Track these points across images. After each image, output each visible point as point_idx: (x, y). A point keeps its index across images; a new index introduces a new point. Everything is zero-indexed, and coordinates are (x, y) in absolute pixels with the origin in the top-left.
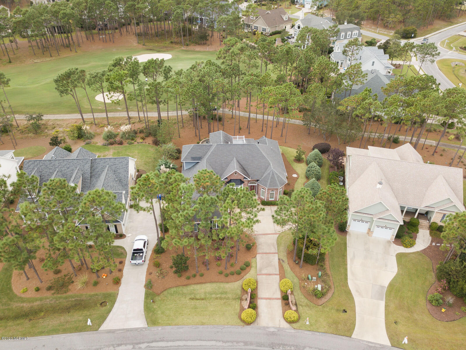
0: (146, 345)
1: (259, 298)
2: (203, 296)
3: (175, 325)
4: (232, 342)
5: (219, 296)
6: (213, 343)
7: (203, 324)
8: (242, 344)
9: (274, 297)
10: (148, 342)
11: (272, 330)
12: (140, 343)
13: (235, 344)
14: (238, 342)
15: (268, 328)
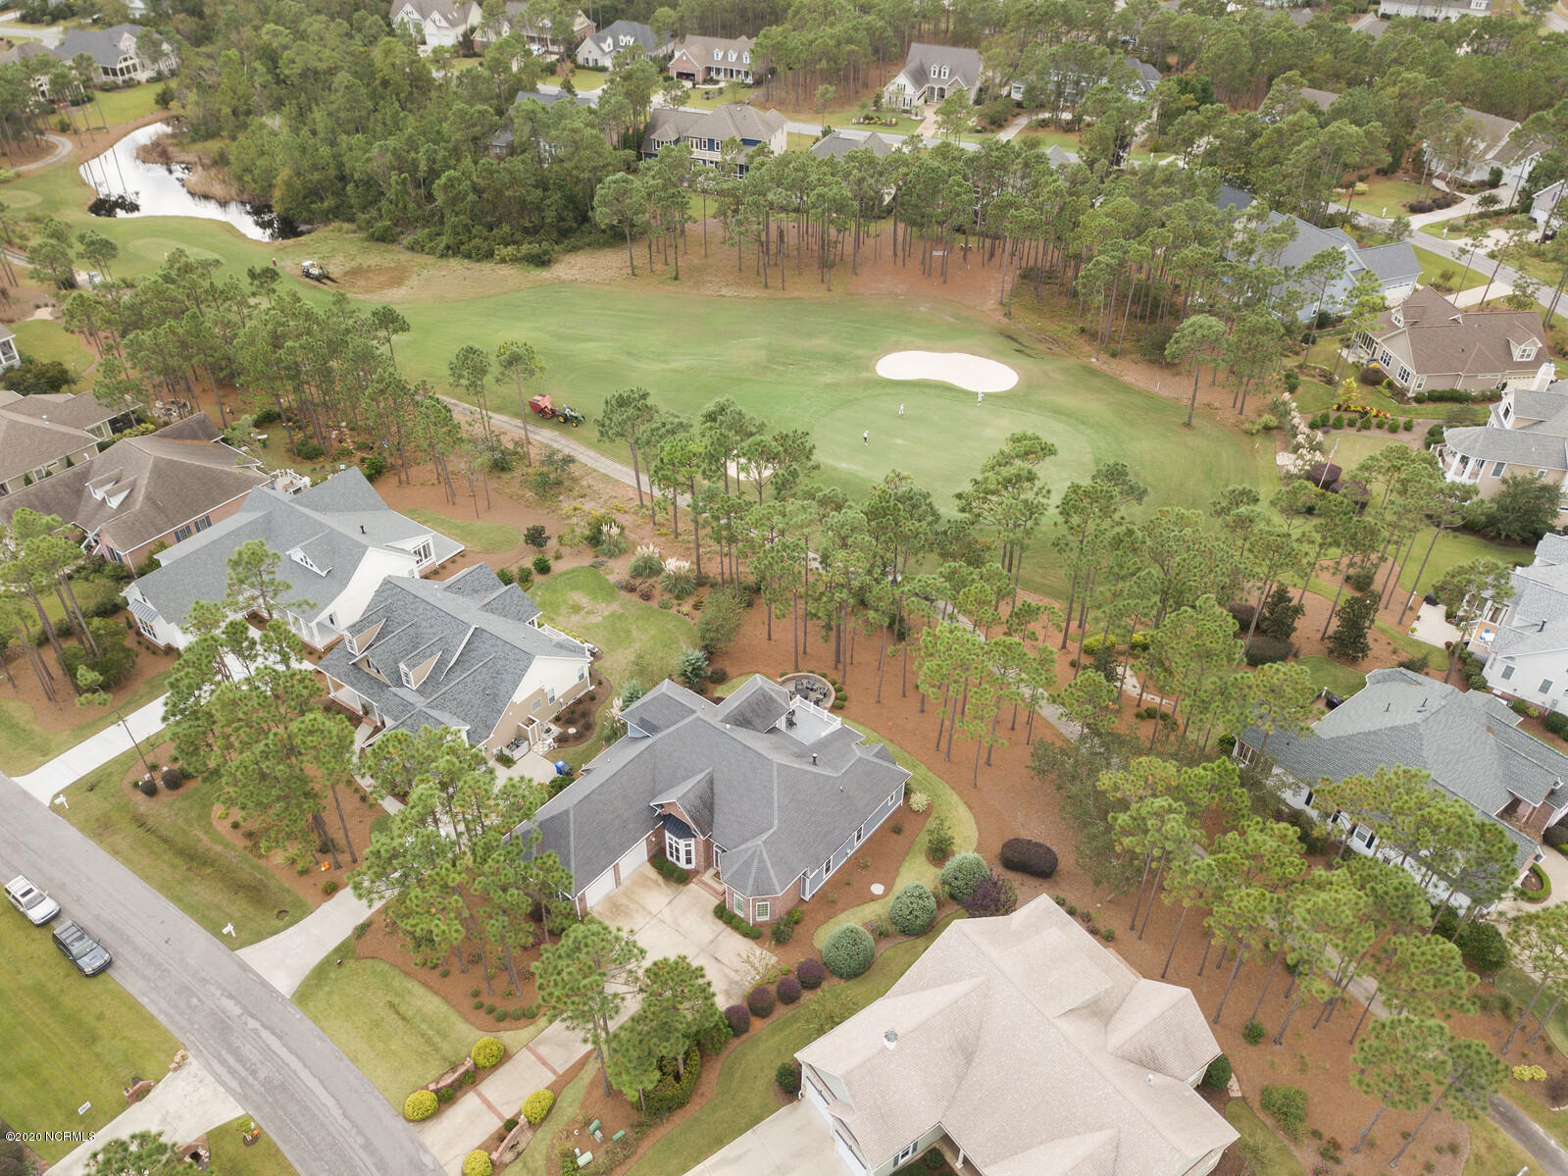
0: (257, 1025)
1: (476, 1092)
2: (409, 1014)
3: (322, 1028)
4: (354, 1124)
5: (431, 1033)
6: (331, 1102)
7: (354, 1060)
8: (361, 1140)
9: (500, 1109)
10: (263, 1025)
11: (427, 1160)
12: (252, 1016)
13: (354, 1130)
14: (360, 1132)
15: (426, 1151)
